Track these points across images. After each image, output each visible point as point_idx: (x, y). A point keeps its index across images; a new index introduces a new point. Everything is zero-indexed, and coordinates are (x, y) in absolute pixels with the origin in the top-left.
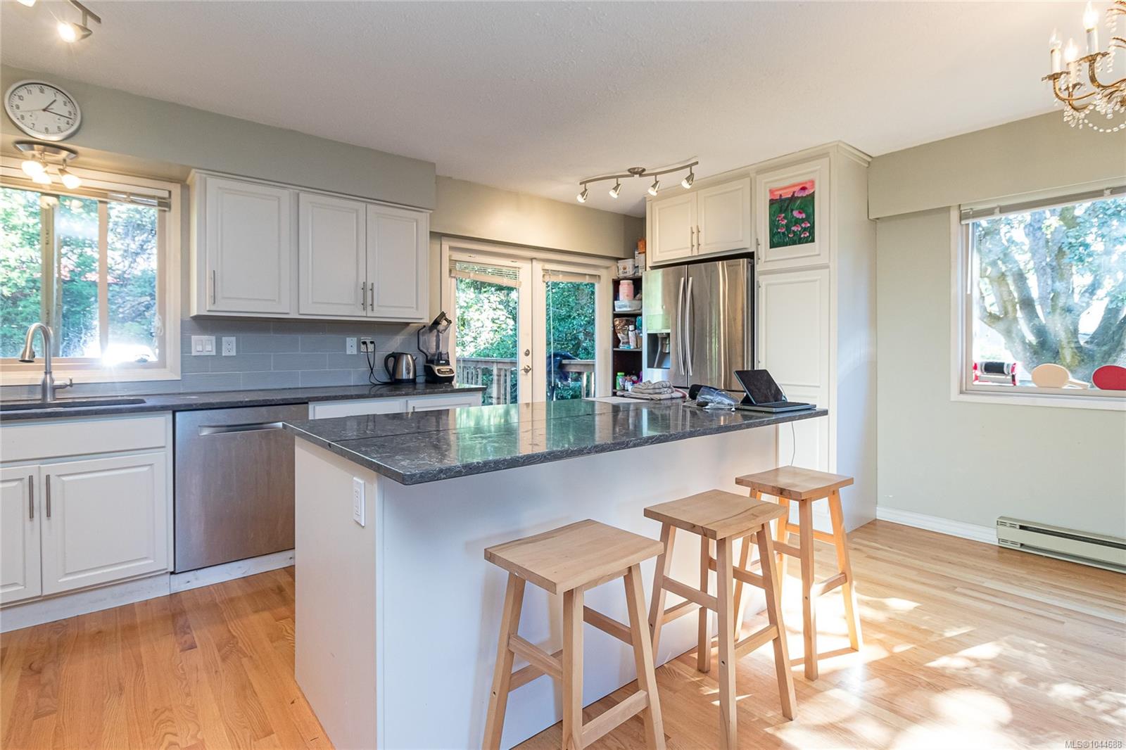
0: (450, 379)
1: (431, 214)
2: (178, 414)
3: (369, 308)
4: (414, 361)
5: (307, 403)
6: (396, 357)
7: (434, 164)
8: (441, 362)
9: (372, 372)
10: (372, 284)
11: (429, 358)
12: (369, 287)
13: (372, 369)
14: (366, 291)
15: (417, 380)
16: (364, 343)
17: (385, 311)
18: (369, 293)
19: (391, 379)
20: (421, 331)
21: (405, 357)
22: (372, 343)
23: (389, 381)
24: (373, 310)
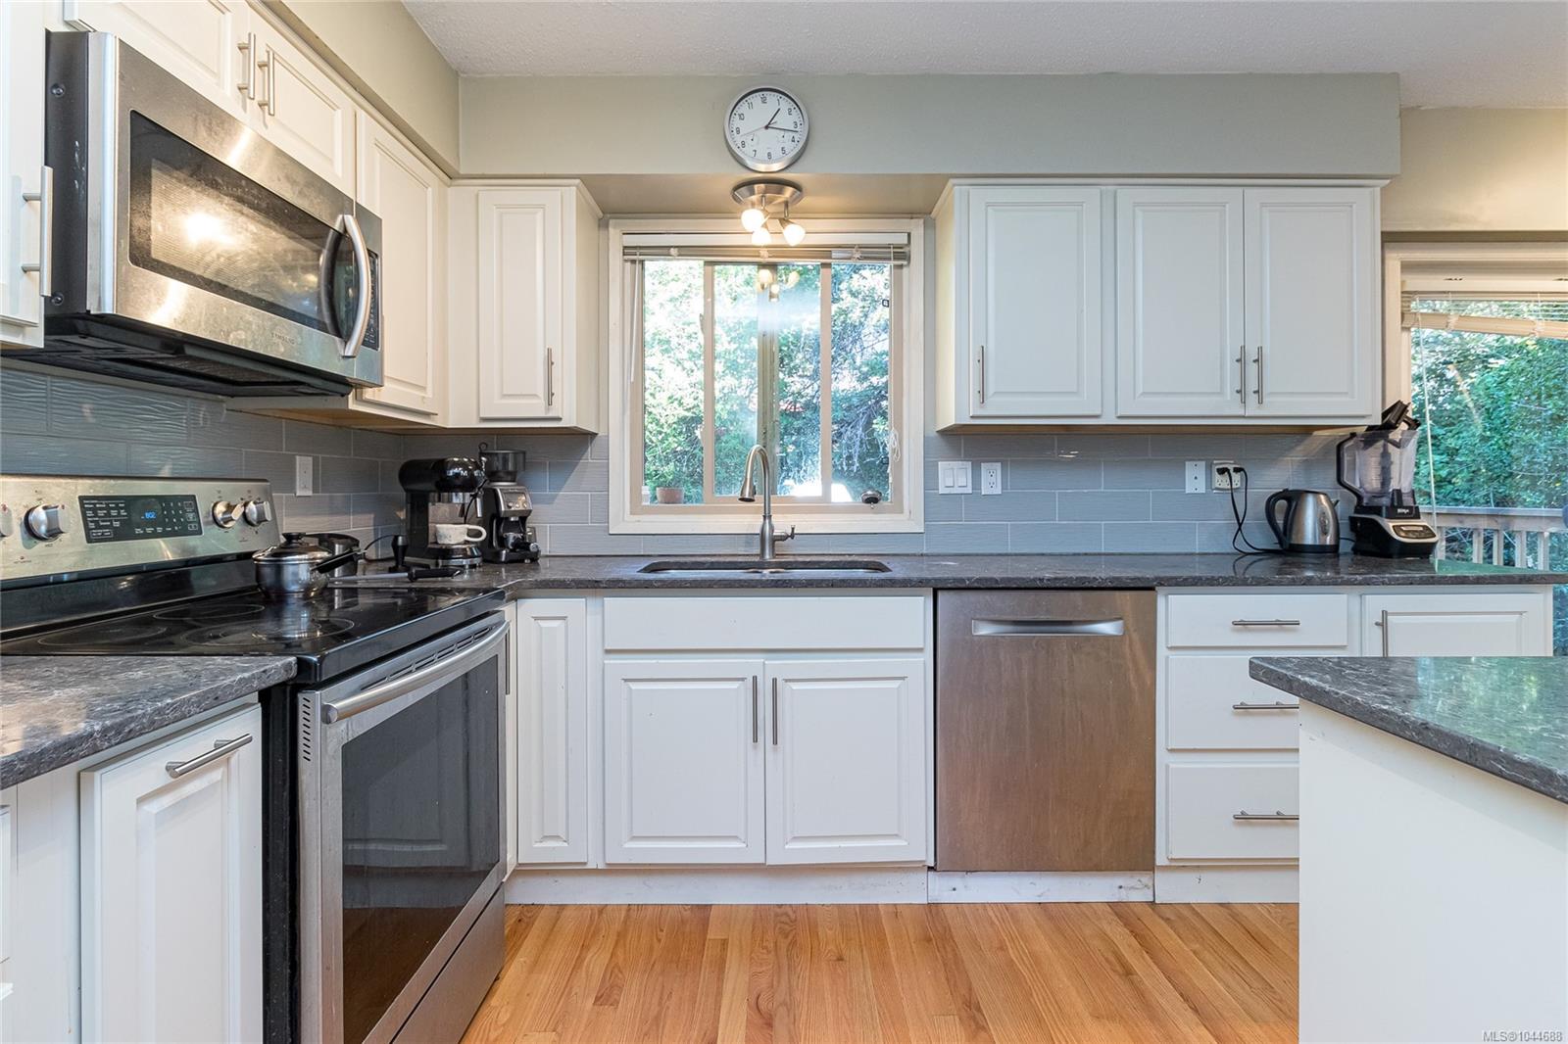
0: (1425, 551)
1: (1383, 189)
2: (940, 594)
3: (1252, 399)
4: (1333, 506)
5: (1152, 589)
6: (1293, 499)
7: (1395, 77)
8: (1399, 511)
9: (1240, 529)
10: (1260, 349)
11: (1365, 501)
12: (1252, 355)
13: (1240, 525)
14: (1250, 363)
15: (1341, 550)
16: (1222, 471)
17: (1283, 405)
18: (1252, 369)
19: (1281, 542)
20: (1346, 446)
21: (1310, 500)
22: (1237, 470)
23: (1277, 547)
24: (1260, 402)
